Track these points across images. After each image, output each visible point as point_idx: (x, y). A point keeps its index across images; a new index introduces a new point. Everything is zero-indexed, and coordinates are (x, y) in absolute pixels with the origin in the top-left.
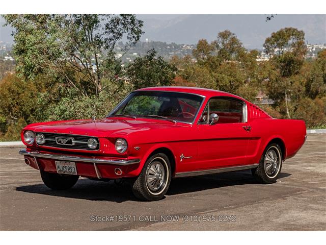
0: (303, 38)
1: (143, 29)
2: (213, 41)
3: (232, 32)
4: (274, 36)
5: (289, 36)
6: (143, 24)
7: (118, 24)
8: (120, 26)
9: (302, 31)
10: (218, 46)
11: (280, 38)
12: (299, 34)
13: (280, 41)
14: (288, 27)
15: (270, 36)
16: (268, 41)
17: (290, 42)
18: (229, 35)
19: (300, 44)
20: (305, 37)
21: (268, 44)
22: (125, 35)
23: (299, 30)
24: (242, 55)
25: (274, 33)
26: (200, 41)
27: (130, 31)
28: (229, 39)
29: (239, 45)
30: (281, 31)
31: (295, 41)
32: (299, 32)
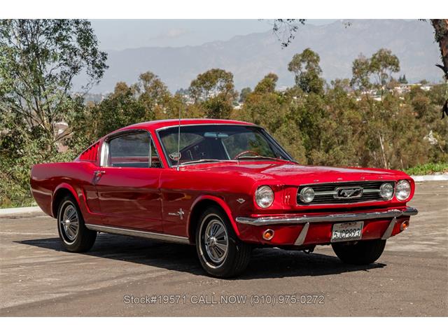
0: (231, 81)
1: (106, 63)
2: (134, 84)
3: (155, 73)
4: (200, 78)
5: (216, 79)
6: (107, 57)
7: (76, 55)
8: (79, 58)
9: (230, 73)
10: (139, 90)
11: (207, 80)
12: (228, 77)
13: (208, 84)
14: (215, 68)
15: (196, 78)
16: (194, 83)
17: (218, 84)
18: (151, 77)
19: (229, 87)
20: (233, 79)
21: (194, 88)
22: (84, 70)
23: (227, 72)
24: (166, 101)
25: (200, 75)
26: (118, 84)
27: (91, 66)
28: (152, 81)
29: (163, 89)
30: (208, 72)
31: (223, 84)
32: (227, 74)
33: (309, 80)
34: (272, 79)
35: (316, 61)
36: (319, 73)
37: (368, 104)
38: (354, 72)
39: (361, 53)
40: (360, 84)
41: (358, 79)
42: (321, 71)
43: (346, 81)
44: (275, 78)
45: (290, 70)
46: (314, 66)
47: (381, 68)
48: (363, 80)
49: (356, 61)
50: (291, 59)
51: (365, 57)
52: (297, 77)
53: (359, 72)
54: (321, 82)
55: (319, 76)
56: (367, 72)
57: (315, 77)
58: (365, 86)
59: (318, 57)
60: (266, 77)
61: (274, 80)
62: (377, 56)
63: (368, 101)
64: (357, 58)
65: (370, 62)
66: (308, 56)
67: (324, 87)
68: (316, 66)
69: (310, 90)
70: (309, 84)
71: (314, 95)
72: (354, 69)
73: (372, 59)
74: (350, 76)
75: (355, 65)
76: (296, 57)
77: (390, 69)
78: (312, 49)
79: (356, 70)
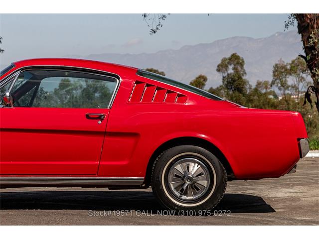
9: (163, 73)
33: (234, 81)
34: (202, 80)
35: (242, 64)
36: (243, 75)
37: (286, 103)
38: (274, 75)
39: (281, 59)
40: (279, 85)
41: (277, 81)
42: (245, 73)
43: (266, 83)
44: (205, 79)
45: (218, 70)
46: (240, 69)
47: (298, 72)
48: (281, 82)
49: (276, 65)
50: (219, 62)
51: (284, 62)
52: (224, 77)
53: (278, 75)
54: (245, 82)
55: (243, 78)
56: (286, 75)
57: (240, 78)
58: (284, 87)
59: (243, 62)
60: (197, 78)
61: (204, 80)
62: (296, 61)
63: (286, 101)
64: (278, 63)
65: (288, 67)
66: (235, 60)
67: (247, 87)
68: (242, 69)
69: (235, 89)
70: (235, 84)
71: (237, 93)
72: (274, 72)
73: (291, 64)
74: (270, 79)
75: (275, 68)
76: (224, 60)
77: (307, 73)
78: (238, 54)
79: (276, 73)
